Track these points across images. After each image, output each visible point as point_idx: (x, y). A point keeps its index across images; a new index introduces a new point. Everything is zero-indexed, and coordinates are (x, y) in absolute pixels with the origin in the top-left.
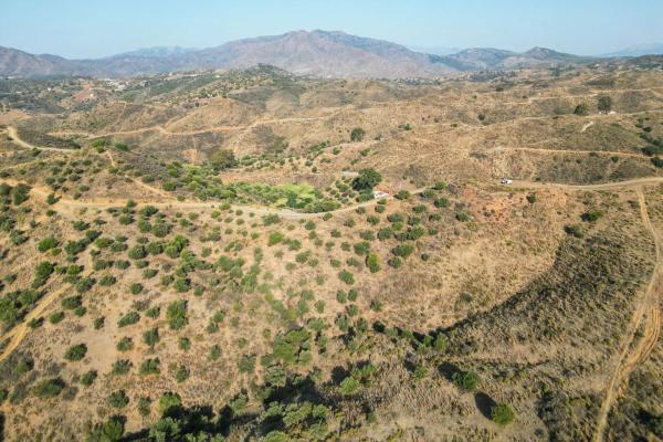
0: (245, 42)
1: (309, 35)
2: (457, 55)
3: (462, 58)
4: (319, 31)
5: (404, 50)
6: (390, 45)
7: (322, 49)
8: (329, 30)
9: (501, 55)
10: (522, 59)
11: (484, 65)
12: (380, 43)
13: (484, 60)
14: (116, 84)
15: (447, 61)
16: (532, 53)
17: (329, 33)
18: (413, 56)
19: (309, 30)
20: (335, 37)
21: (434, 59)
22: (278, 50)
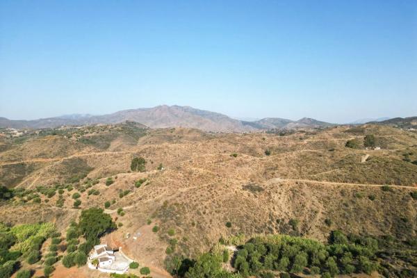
0: (129, 111)
1: (169, 108)
2: (259, 122)
3: (262, 123)
4: (176, 106)
5: (227, 118)
6: (219, 115)
7: (176, 116)
8: (183, 106)
9: (284, 122)
10: (297, 124)
11: (274, 127)
12: (213, 113)
13: (275, 125)
14: (15, 131)
15: (252, 124)
16: (302, 121)
17: (182, 107)
18: (233, 121)
19: (170, 105)
20: (186, 109)
21: (245, 123)
22: (149, 116)
